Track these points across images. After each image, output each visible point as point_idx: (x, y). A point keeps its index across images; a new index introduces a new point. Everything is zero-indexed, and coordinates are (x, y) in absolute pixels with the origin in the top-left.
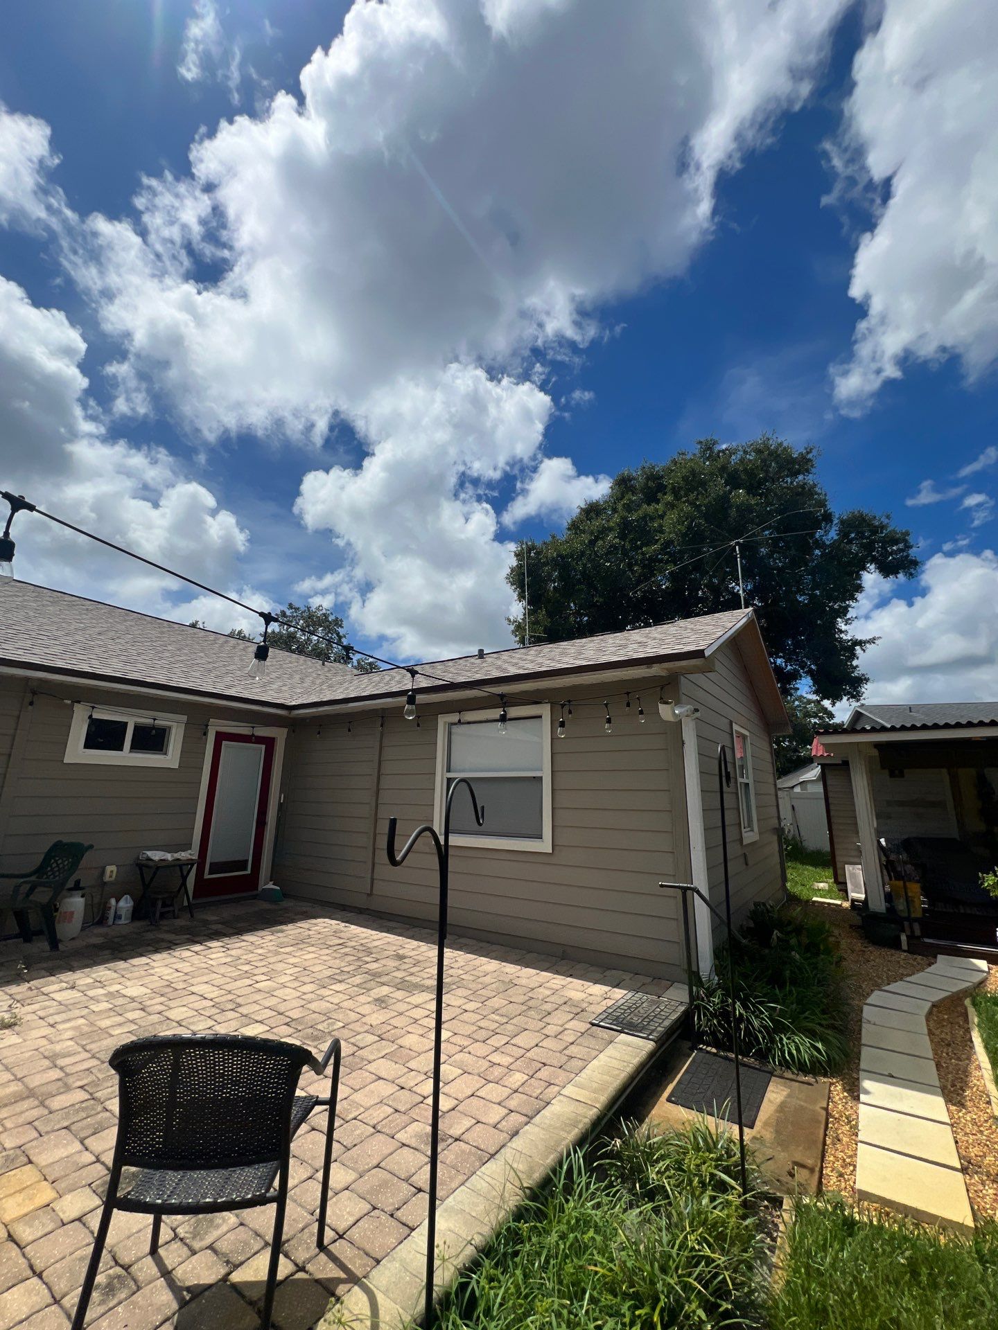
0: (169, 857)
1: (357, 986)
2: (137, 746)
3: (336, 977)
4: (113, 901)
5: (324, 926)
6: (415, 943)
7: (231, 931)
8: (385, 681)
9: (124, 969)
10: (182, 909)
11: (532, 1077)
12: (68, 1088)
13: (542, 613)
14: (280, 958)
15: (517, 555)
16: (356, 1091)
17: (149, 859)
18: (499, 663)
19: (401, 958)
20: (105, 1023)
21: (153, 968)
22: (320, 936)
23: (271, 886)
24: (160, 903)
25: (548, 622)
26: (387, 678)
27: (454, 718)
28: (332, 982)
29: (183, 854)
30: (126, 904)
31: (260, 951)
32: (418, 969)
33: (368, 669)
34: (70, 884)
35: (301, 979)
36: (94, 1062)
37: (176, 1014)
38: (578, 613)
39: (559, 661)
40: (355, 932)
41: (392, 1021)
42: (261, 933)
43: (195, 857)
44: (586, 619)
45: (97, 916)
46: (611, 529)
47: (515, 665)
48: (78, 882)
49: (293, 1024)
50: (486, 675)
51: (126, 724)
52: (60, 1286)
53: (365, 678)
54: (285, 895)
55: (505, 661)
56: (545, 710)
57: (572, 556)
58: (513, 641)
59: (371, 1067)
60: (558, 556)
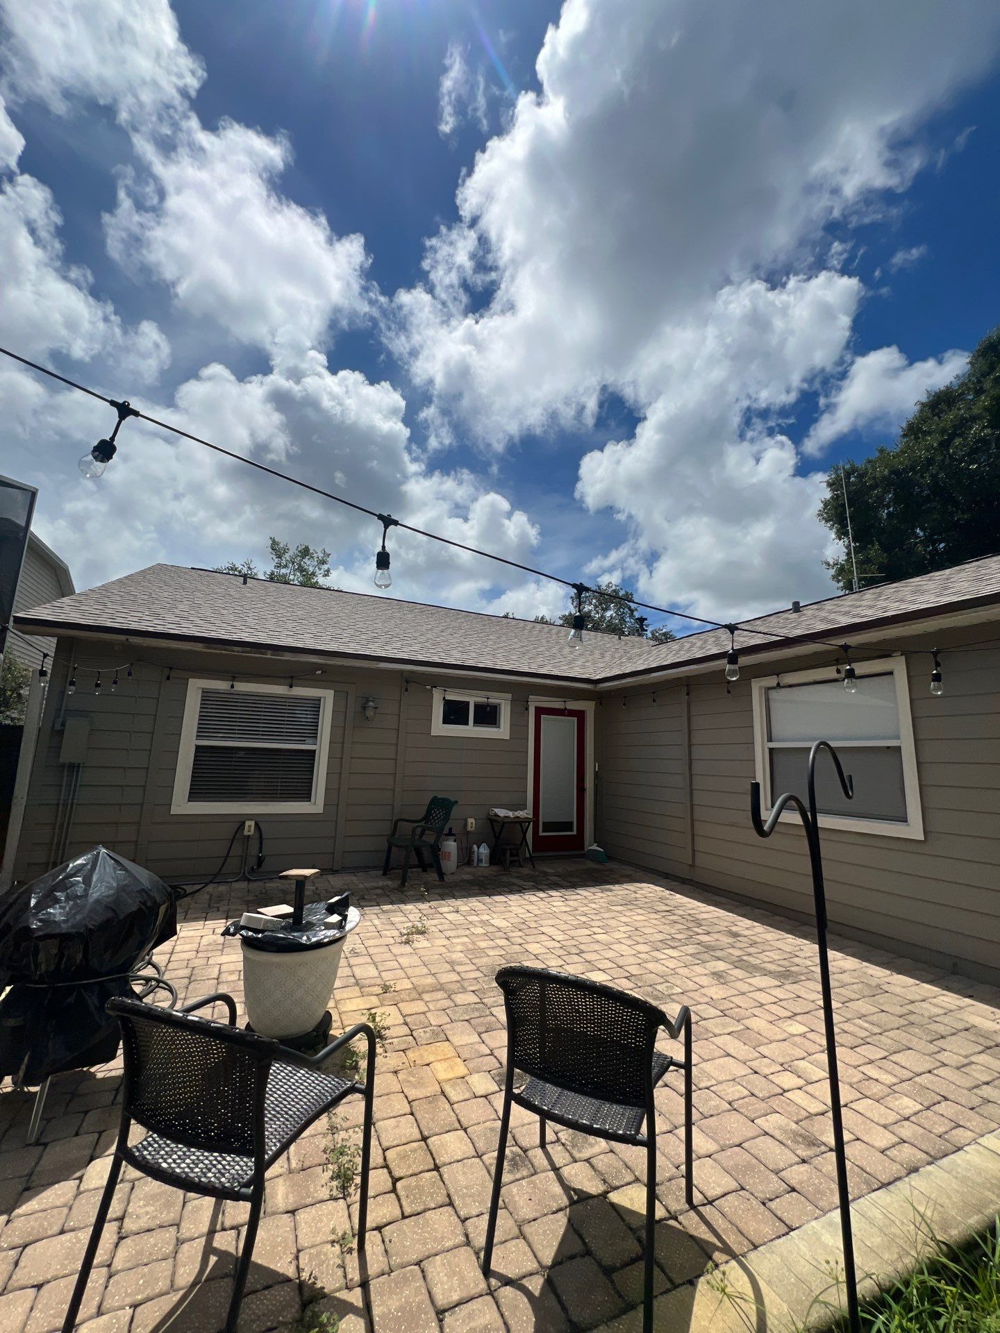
0: (511, 814)
1: (691, 955)
2: (479, 721)
3: (669, 942)
4: (475, 847)
5: (649, 891)
6: (749, 923)
7: (565, 883)
8: (686, 648)
9: (490, 903)
10: (526, 859)
11: (928, 1108)
12: (464, 991)
13: (874, 550)
14: (612, 915)
15: (830, 485)
16: (705, 1061)
17: (496, 815)
18: (823, 614)
19: (735, 935)
20: (483, 944)
21: (510, 906)
22: (646, 900)
23: (595, 847)
24: (508, 852)
25: (884, 558)
26: (687, 645)
27: (771, 681)
28: (665, 946)
29: (521, 813)
30: (484, 850)
31: (594, 906)
32: (756, 950)
33: (664, 638)
34: (446, 831)
35: (635, 938)
36: (478, 974)
37: (534, 948)
38: (929, 540)
39: (913, 602)
40: (680, 901)
41: (733, 999)
42: (593, 889)
43: (531, 816)
44: (942, 545)
45: (466, 859)
46: (974, 419)
47: (846, 613)
48: (450, 829)
49: (633, 979)
50: (808, 629)
51: (468, 703)
52: (481, 1145)
53: (663, 648)
54: (610, 858)
55: (830, 612)
56: (898, 665)
57: (913, 469)
58: (836, 588)
59: (718, 1040)
60: (892, 472)
